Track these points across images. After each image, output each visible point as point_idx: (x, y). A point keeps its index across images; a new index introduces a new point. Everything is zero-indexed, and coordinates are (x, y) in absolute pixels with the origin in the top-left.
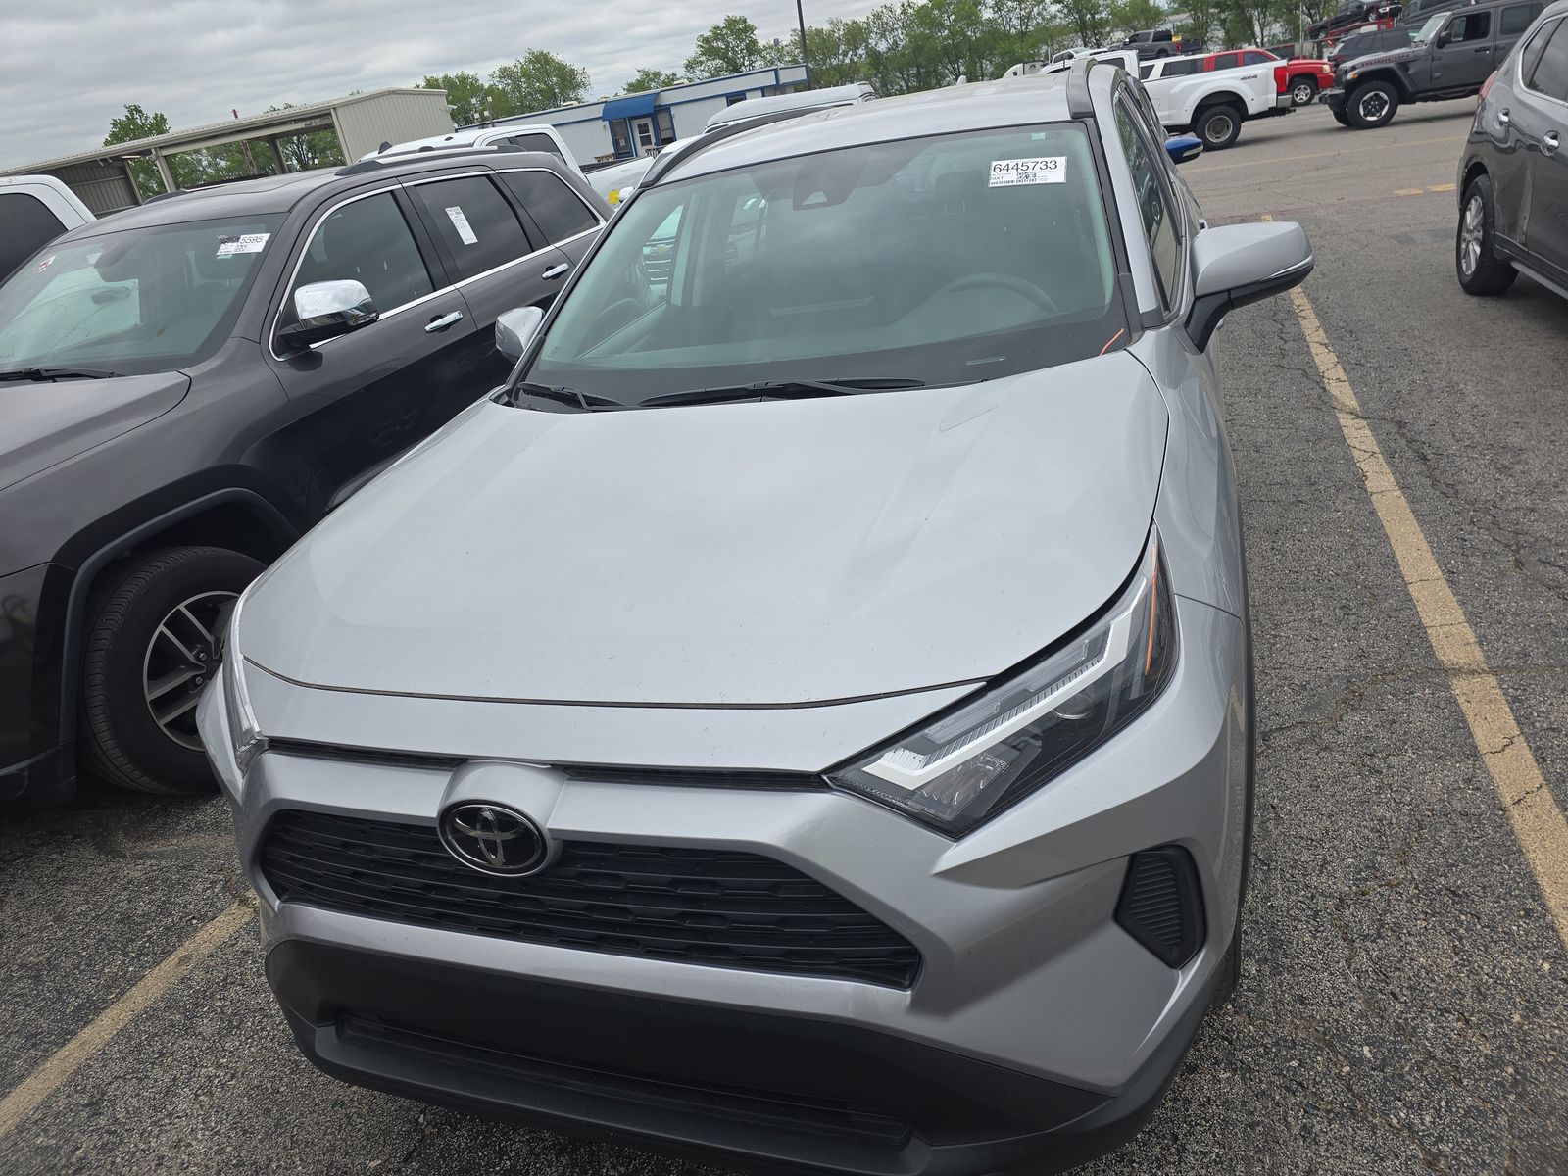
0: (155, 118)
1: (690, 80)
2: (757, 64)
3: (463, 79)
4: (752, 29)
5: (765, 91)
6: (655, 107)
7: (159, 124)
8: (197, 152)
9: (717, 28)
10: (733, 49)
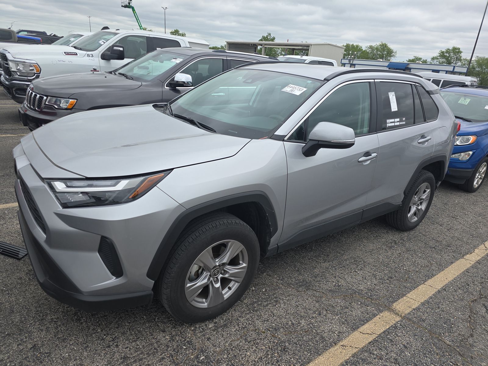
0: (273, 38)
1: (431, 63)
2: (458, 64)
3: (357, 46)
4: (461, 52)
5: (447, 72)
6: (406, 67)
7: (273, 39)
8: (279, 49)
9: (449, 49)
10: (451, 57)
